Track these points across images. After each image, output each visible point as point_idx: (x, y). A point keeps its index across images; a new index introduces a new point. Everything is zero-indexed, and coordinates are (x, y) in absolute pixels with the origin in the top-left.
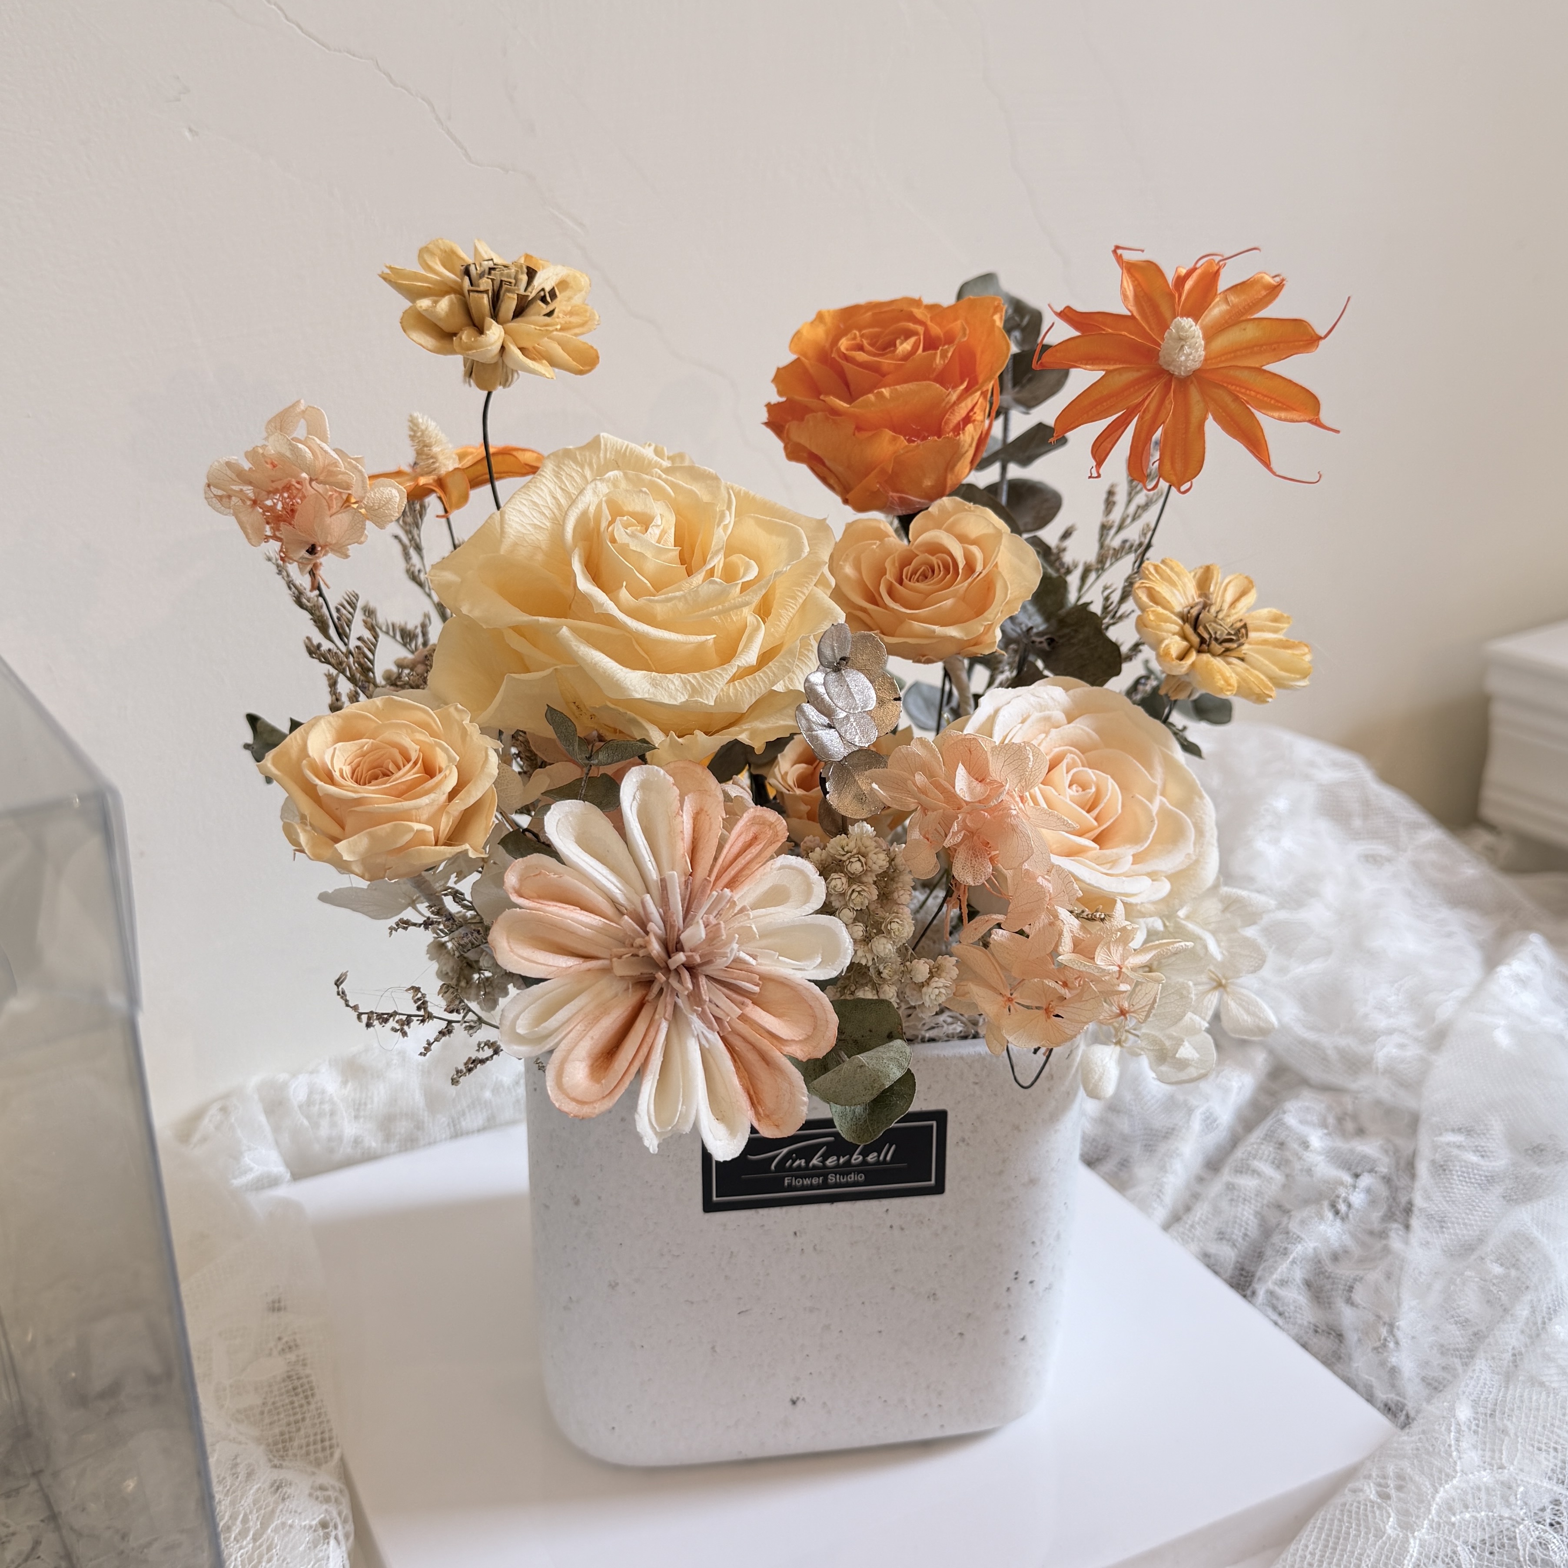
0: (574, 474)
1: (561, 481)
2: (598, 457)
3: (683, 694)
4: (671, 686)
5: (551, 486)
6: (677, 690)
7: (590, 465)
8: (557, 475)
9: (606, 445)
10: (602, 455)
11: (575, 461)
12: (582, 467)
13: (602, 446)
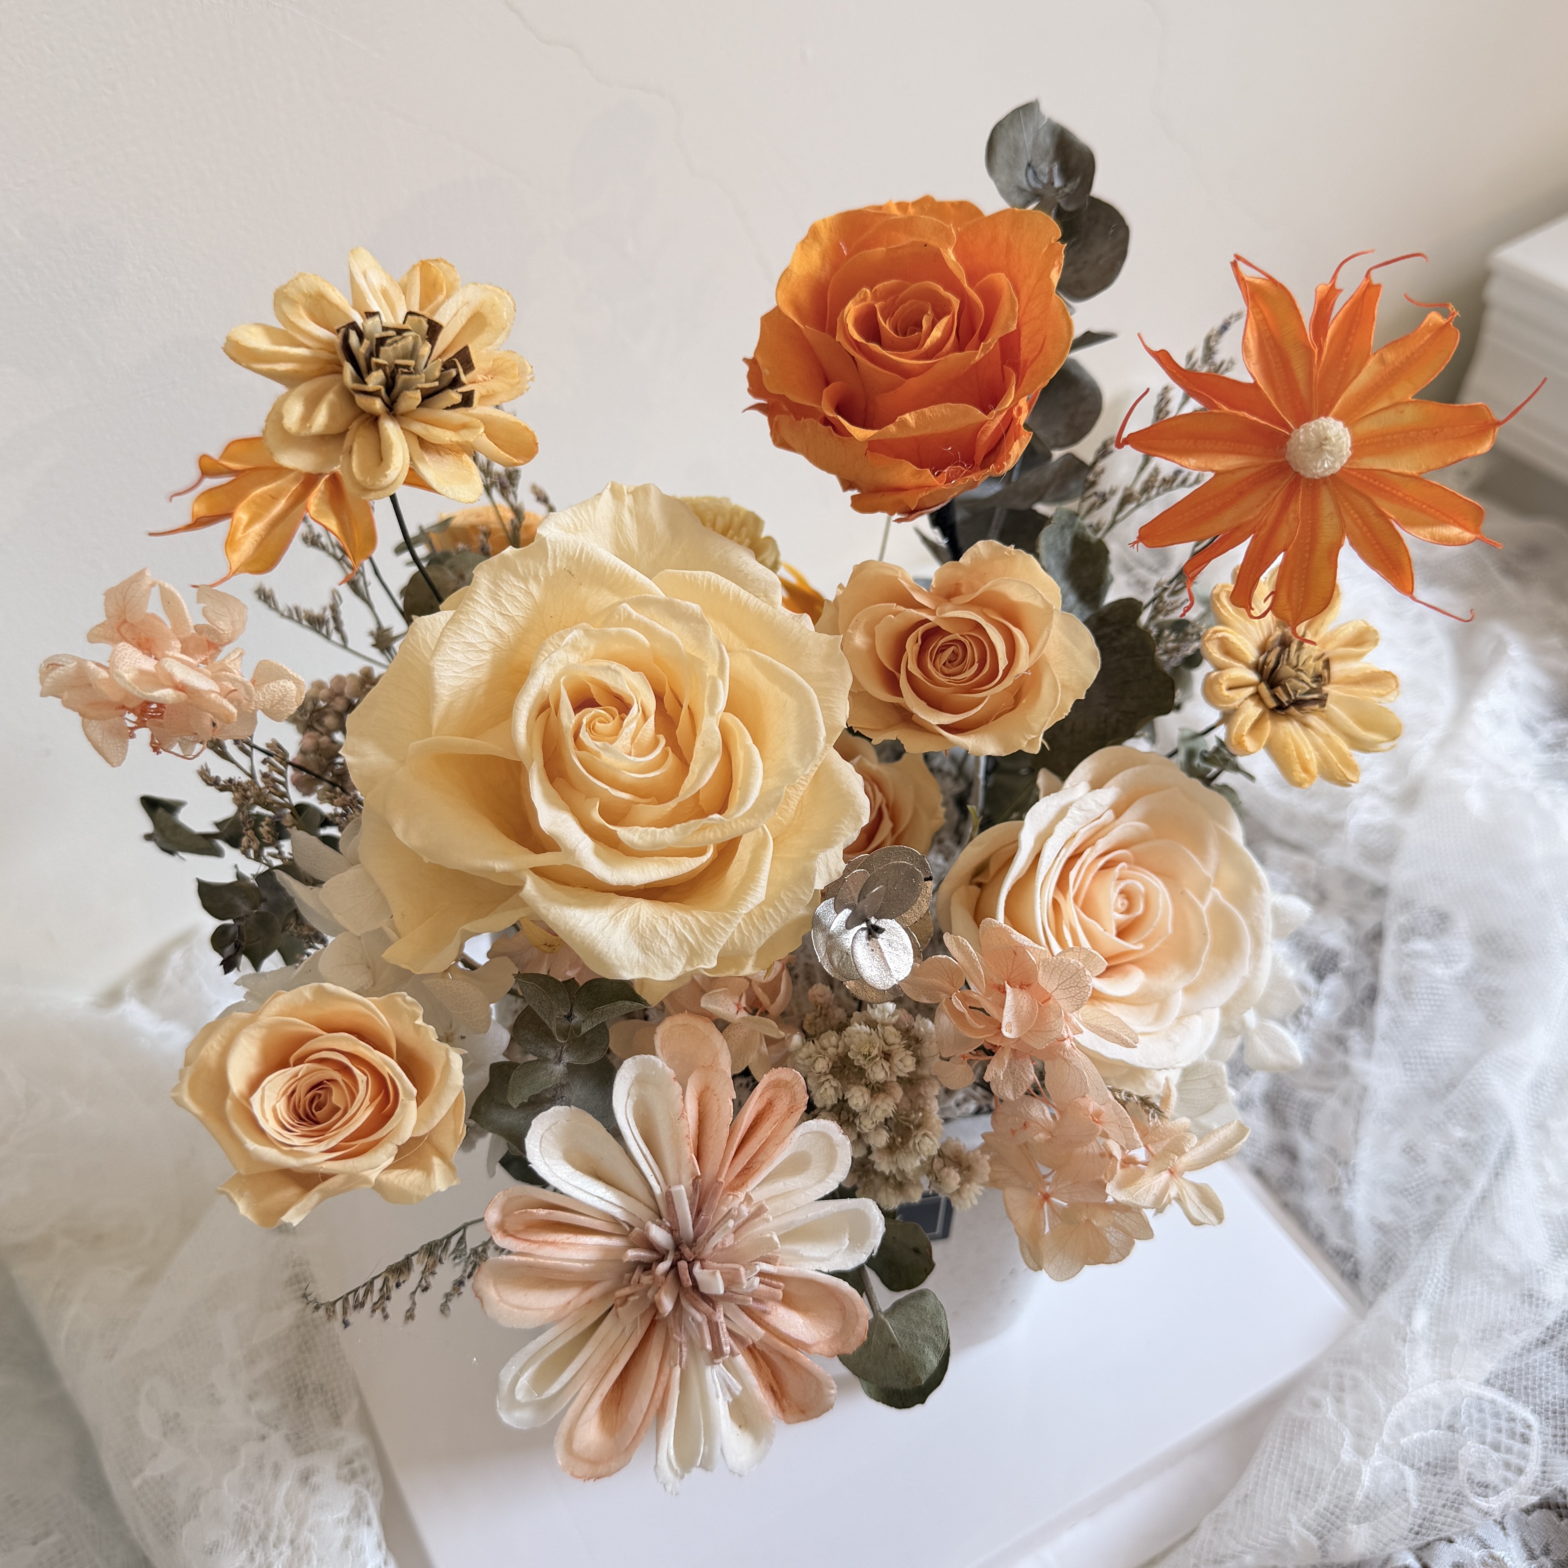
0: (517, 593)
1: (500, 604)
2: (546, 568)
3: (679, 958)
4: (665, 950)
5: (487, 613)
6: (672, 954)
7: (536, 578)
8: (495, 597)
9: (554, 551)
10: (550, 565)
11: (516, 574)
12: (525, 581)
13: (550, 553)
